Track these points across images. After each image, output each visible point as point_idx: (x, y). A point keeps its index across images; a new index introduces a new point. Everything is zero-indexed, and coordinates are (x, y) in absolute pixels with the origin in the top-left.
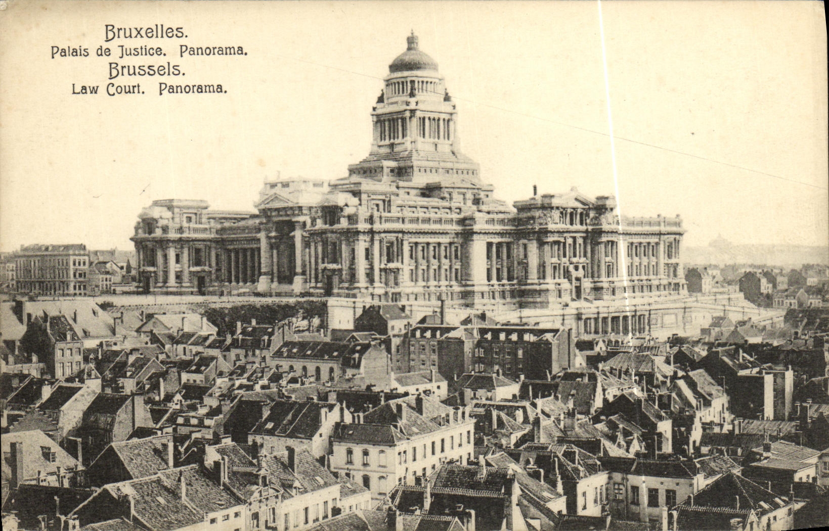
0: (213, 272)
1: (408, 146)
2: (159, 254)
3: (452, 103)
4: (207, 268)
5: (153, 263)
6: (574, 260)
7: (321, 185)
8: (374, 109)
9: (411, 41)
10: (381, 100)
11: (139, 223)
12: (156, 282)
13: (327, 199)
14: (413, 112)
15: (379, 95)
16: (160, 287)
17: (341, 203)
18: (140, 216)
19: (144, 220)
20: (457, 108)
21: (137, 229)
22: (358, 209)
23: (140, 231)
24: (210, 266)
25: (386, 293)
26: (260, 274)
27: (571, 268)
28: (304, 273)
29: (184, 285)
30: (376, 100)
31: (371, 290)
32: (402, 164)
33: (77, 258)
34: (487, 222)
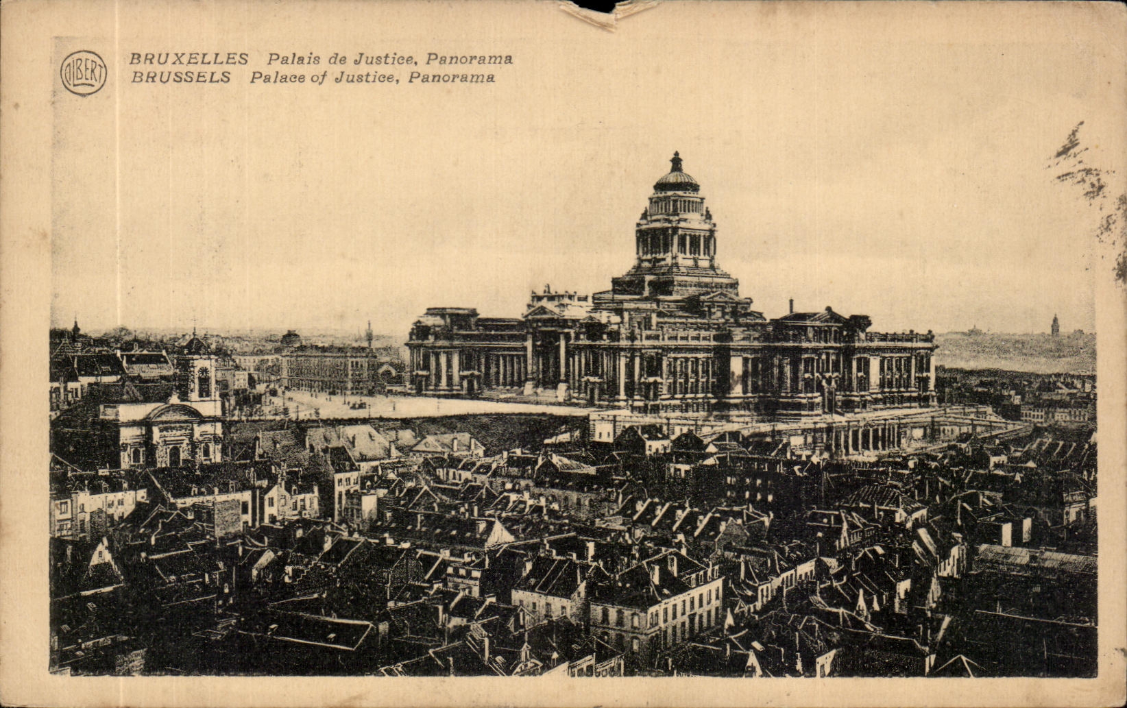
0: (482, 375)
1: (669, 261)
2: (433, 360)
3: (713, 221)
4: (476, 373)
5: (426, 367)
6: (827, 375)
7: (585, 299)
8: (638, 225)
9: (676, 163)
10: (644, 216)
11: (413, 329)
12: (427, 386)
13: (591, 317)
14: (675, 230)
15: (643, 212)
16: (432, 390)
17: (604, 321)
18: (415, 324)
19: (418, 327)
20: (717, 226)
21: (411, 334)
22: (619, 327)
23: (414, 337)
24: (479, 370)
25: (646, 406)
26: (527, 380)
27: (824, 383)
28: (566, 381)
29: (455, 388)
30: (640, 216)
31: (630, 402)
32: (663, 279)
33: (354, 360)
34: (744, 339)
